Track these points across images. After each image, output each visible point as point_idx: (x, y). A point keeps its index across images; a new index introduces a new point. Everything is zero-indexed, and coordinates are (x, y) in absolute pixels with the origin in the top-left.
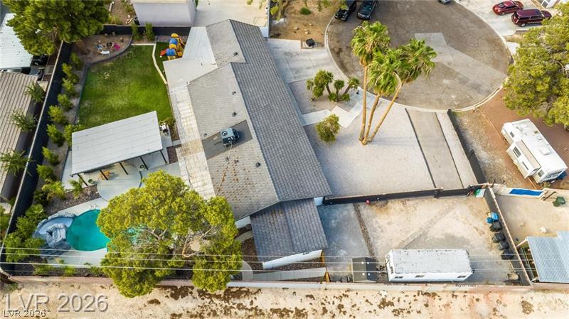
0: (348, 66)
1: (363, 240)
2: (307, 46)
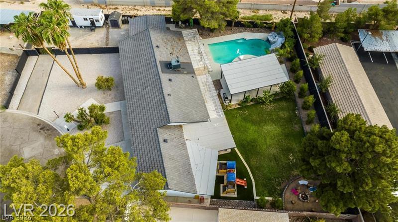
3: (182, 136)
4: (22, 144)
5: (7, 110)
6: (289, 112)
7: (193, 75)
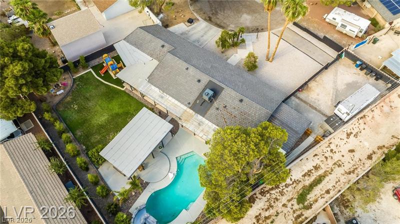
0: (222, 24)
1: (314, 111)
2: (190, 24)
4: (256, 18)
5: (292, 23)
6: (91, 143)
7: (190, 106)
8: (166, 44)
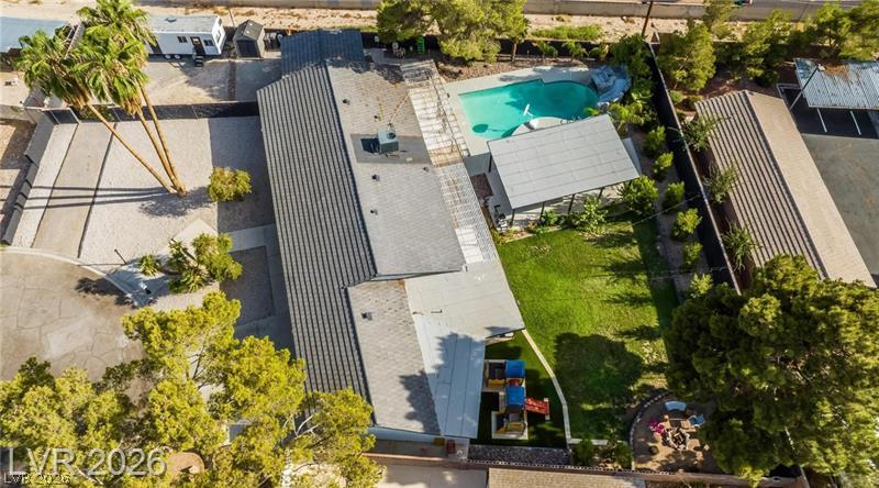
3: (403, 306)
4: (44, 324)
5: (9, 247)
6: (641, 247)
7: (427, 165)
8: (357, 315)
